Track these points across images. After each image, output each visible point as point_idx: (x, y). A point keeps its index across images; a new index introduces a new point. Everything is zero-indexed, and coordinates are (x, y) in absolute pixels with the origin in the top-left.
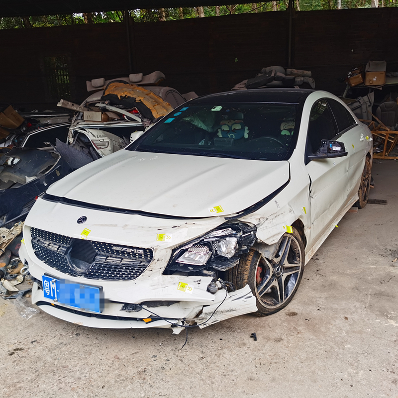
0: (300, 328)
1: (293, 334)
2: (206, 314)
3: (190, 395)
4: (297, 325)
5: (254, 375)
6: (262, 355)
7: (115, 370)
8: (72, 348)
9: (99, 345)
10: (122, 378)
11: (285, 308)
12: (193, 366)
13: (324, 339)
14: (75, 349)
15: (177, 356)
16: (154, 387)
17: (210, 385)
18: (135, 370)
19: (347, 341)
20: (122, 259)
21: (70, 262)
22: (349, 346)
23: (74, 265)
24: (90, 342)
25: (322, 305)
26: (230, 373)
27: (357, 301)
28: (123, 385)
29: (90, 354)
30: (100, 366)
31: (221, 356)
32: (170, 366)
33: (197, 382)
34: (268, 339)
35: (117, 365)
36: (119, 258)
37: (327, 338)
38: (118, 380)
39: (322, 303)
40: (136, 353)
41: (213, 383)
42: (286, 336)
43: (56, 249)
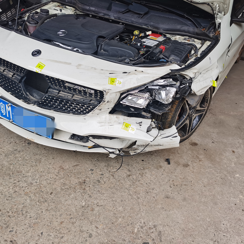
0: (201, 157)
1: (196, 161)
2: (138, 146)
3: (121, 207)
4: (198, 154)
5: (170, 194)
6: (174, 177)
7: (60, 179)
8: (25, 156)
9: (47, 155)
10: (66, 187)
11: (189, 139)
12: (122, 182)
13: (219, 168)
14: (28, 156)
15: (110, 172)
16: (93, 197)
17: (136, 200)
18: (77, 181)
19: (236, 171)
20: (74, 95)
21: (24, 90)
22: (238, 175)
23: (28, 93)
24: (39, 151)
25: (215, 139)
26: (151, 191)
27: (240, 138)
28: (68, 193)
29: (40, 162)
30: (48, 174)
31: (144, 175)
32: (105, 180)
33: (126, 197)
34: (178, 164)
35: (62, 175)
36: (70, 93)
37: (221, 167)
38: (63, 188)
39: (215, 137)
40: (77, 165)
41: (139, 198)
42: (191, 162)
43: (11, 76)
